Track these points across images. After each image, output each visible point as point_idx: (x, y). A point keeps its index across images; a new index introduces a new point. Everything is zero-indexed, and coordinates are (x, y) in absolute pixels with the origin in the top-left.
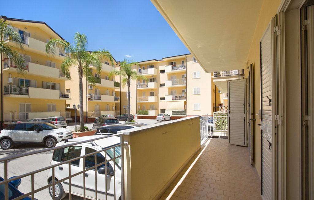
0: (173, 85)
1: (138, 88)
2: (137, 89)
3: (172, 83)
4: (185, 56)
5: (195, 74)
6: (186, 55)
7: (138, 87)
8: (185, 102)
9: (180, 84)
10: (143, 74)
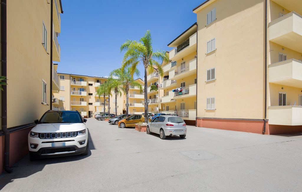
10: (77, 84)
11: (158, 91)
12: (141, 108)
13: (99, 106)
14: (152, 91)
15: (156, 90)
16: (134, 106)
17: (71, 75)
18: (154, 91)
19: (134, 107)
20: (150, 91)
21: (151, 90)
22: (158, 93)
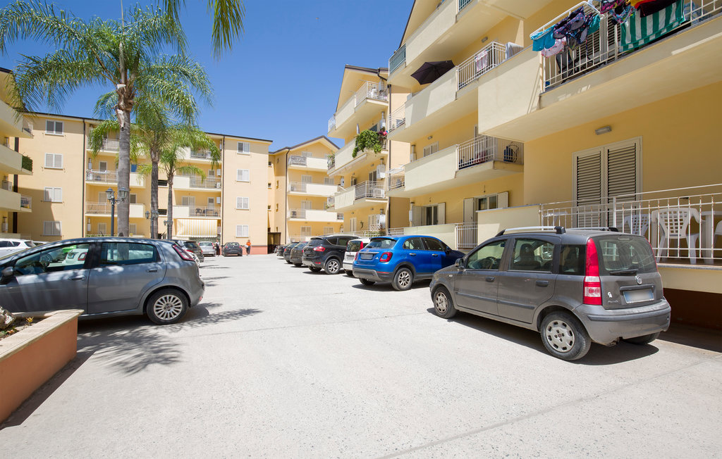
0: (192, 186)
1: (87, 180)
2: (85, 182)
3: (191, 182)
4: (222, 137)
5: (240, 173)
6: (224, 135)
7: (91, 178)
8: (219, 222)
9: (208, 187)
10: (108, 149)
11: (383, 152)
12: (329, 223)
13: (187, 216)
14: (360, 153)
15: (377, 151)
16: (304, 218)
17: (86, 121)
18: (368, 154)
19: (306, 223)
20: (355, 155)
21: (357, 150)
22: (384, 164)
